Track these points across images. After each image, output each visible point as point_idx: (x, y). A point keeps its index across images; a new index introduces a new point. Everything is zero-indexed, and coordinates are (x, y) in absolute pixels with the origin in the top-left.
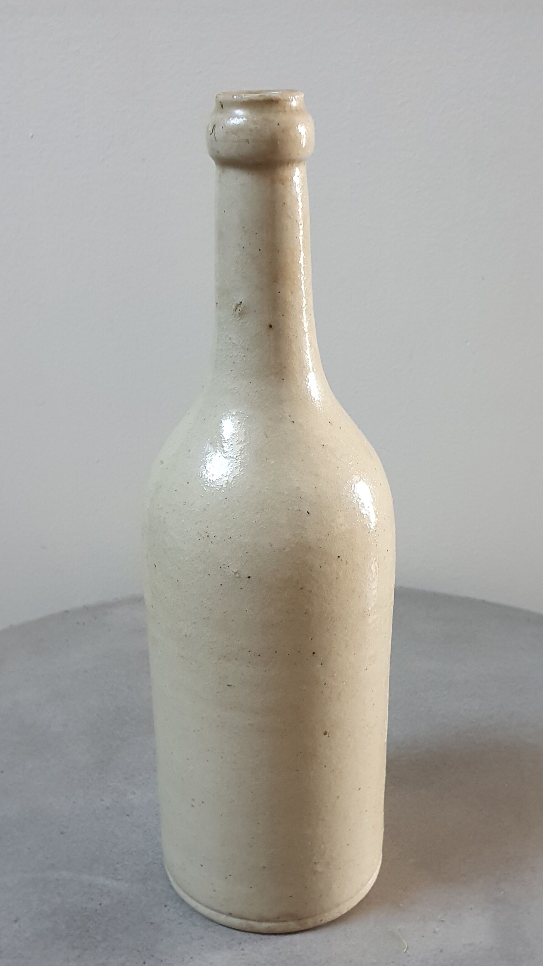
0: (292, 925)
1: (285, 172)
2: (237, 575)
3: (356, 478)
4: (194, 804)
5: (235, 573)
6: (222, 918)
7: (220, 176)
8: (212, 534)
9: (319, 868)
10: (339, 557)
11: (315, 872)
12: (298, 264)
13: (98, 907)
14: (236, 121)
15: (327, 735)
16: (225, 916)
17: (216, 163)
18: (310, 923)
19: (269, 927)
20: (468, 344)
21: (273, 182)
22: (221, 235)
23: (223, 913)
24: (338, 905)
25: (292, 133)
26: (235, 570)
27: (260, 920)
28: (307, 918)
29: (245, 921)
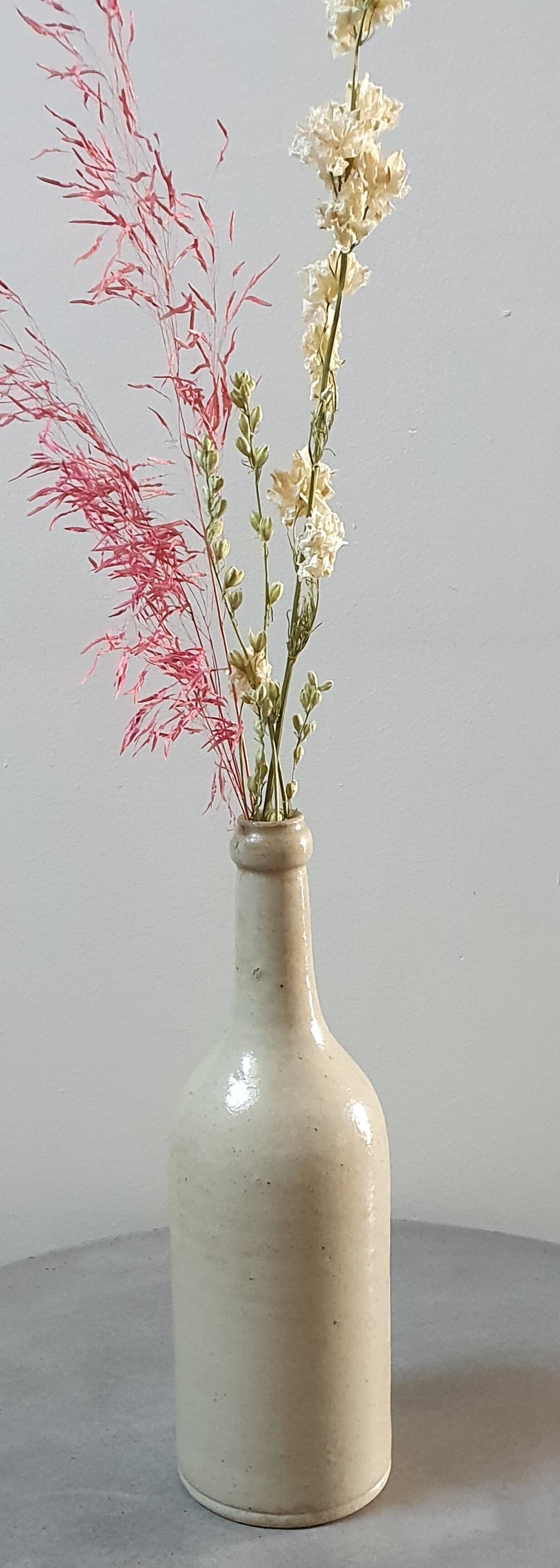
0: (308, 1518)
1: (293, 873)
2: (259, 1182)
3: (352, 1101)
4: (217, 1398)
5: (258, 1180)
6: (243, 1515)
7: (241, 876)
8: (237, 1149)
9: (333, 1458)
10: (342, 1165)
11: (329, 1462)
12: (302, 940)
13: (121, 1515)
14: (252, 840)
15: (336, 1325)
16: (245, 1512)
17: (238, 867)
18: (325, 1516)
19: (287, 1521)
20: (462, 959)
21: (283, 881)
22: (241, 919)
23: (243, 1509)
24: (351, 1500)
25: (296, 847)
26: (257, 1178)
27: (279, 1514)
28: (322, 1511)
29: (264, 1515)
